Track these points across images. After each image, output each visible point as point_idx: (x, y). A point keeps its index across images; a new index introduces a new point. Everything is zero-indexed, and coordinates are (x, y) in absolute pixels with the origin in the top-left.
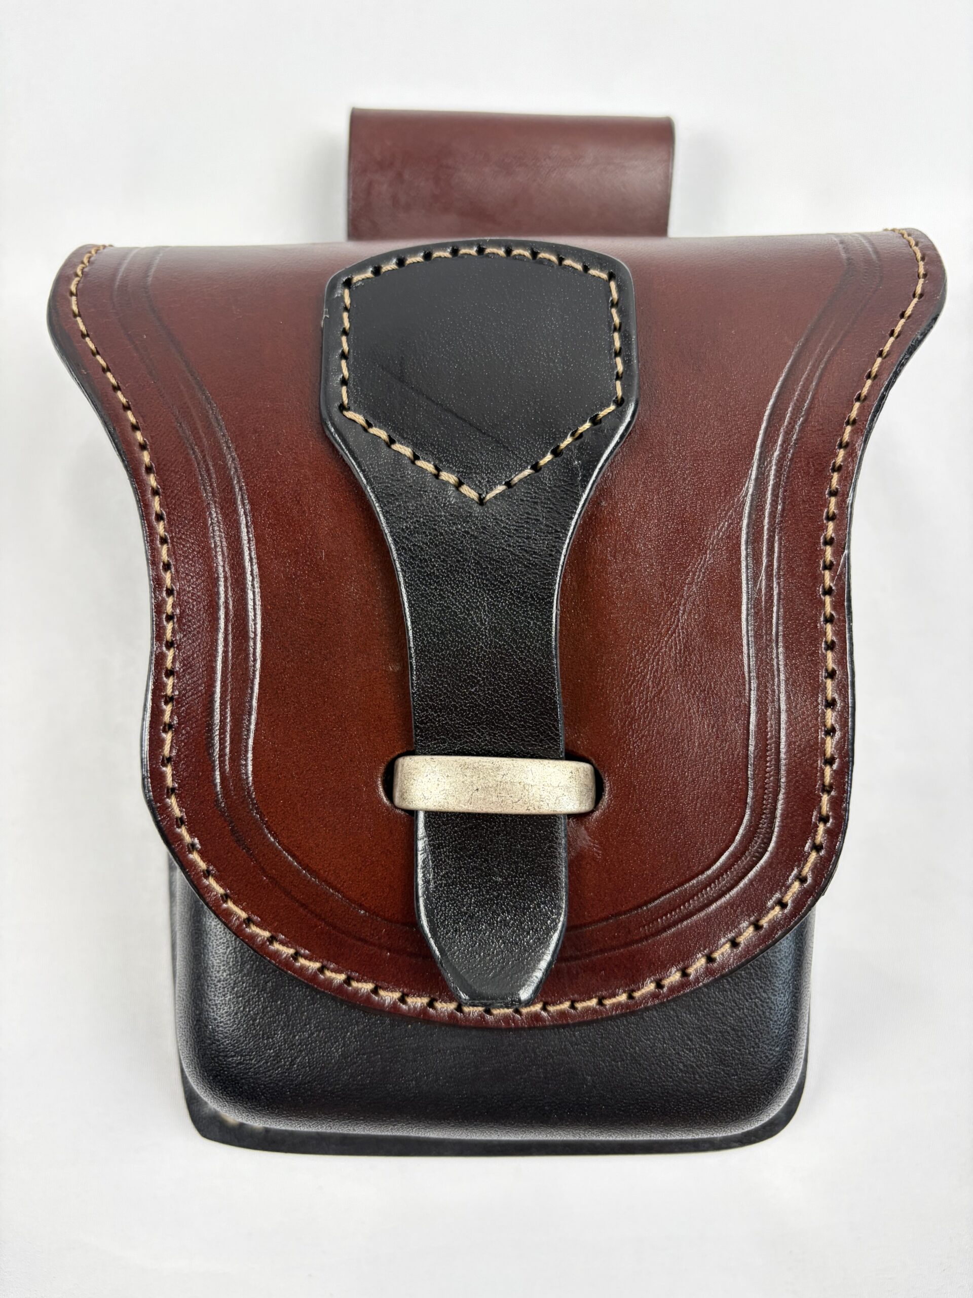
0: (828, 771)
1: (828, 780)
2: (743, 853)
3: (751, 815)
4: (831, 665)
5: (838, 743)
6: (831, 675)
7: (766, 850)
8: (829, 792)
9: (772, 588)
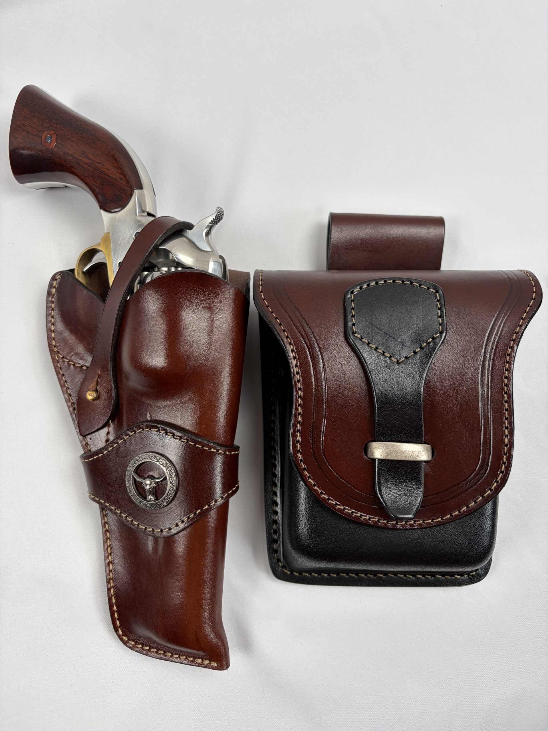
0: (506, 448)
1: (506, 451)
2: (479, 474)
3: (481, 462)
4: (507, 416)
5: (509, 440)
6: (507, 419)
7: (486, 473)
8: (506, 455)
9: (488, 391)
